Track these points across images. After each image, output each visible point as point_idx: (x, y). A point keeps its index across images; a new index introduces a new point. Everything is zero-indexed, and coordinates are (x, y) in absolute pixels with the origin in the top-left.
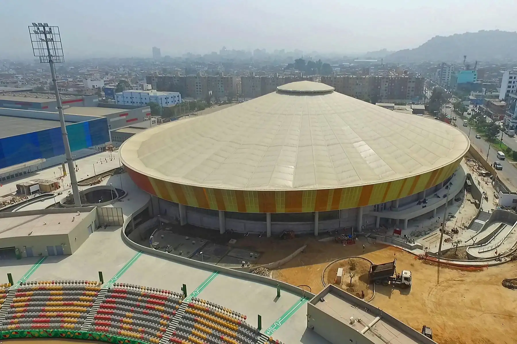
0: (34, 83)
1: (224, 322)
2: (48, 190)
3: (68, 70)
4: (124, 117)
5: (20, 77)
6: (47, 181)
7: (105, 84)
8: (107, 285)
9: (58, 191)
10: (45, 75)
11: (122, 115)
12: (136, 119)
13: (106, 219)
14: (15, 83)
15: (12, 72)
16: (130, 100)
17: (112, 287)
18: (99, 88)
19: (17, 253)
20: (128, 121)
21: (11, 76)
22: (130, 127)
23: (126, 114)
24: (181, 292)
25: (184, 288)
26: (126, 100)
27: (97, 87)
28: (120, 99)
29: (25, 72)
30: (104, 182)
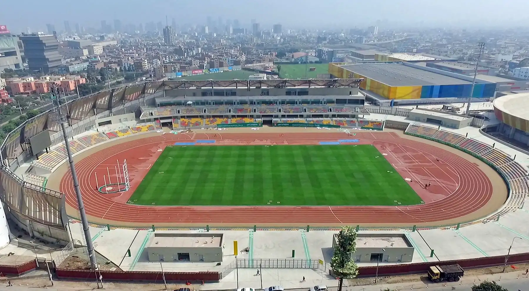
0: (459, 54)
1: (502, 155)
2: (455, 110)
3: (488, 42)
4: (511, 85)
5: (450, 47)
6: (455, 107)
7: (513, 59)
8: (468, 137)
9: (459, 112)
10: (468, 46)
11: (509, 83)
12: (519, 88)
13: (476, 123)
14: (446, 52)
15: (444, 42)
16: (524, 74)
17: (469, 138)
18: (506, 61)
19: (441, 123)
20: (512, 88)
21: (444, 46)
22: (511, 92)
23: (513, 84)
24: (493, 146)
25: (494, 145)
26: (521, 74)
27: (505, 60)
28: (517, 73)
29: (453, 42)
30: (481, 113)
